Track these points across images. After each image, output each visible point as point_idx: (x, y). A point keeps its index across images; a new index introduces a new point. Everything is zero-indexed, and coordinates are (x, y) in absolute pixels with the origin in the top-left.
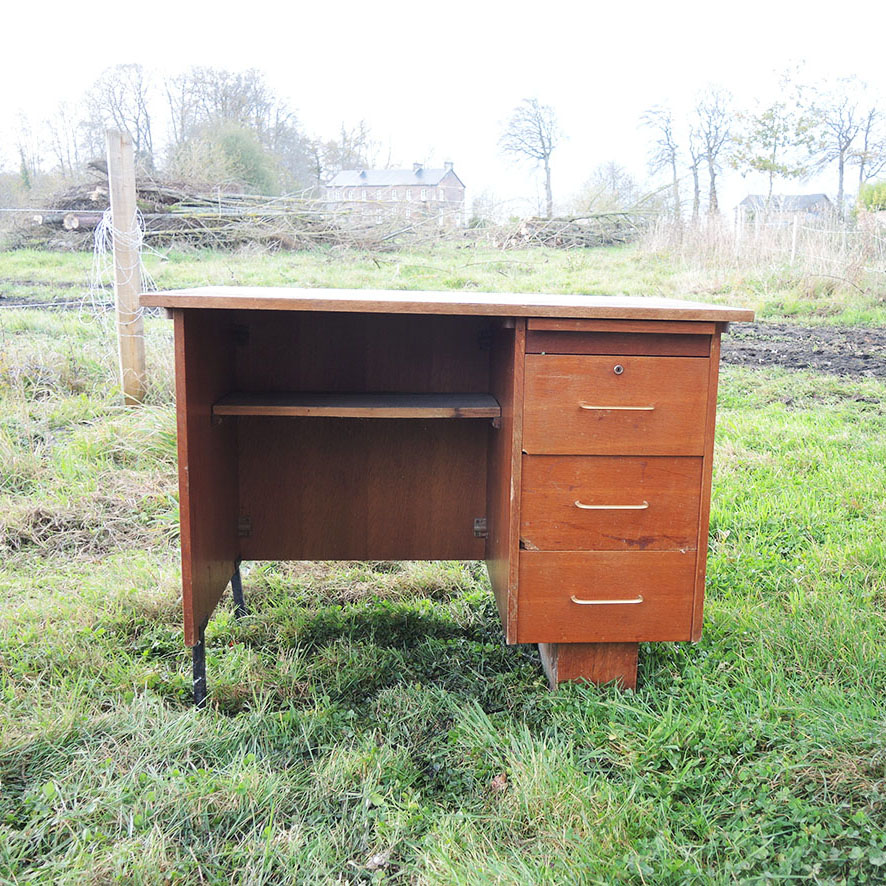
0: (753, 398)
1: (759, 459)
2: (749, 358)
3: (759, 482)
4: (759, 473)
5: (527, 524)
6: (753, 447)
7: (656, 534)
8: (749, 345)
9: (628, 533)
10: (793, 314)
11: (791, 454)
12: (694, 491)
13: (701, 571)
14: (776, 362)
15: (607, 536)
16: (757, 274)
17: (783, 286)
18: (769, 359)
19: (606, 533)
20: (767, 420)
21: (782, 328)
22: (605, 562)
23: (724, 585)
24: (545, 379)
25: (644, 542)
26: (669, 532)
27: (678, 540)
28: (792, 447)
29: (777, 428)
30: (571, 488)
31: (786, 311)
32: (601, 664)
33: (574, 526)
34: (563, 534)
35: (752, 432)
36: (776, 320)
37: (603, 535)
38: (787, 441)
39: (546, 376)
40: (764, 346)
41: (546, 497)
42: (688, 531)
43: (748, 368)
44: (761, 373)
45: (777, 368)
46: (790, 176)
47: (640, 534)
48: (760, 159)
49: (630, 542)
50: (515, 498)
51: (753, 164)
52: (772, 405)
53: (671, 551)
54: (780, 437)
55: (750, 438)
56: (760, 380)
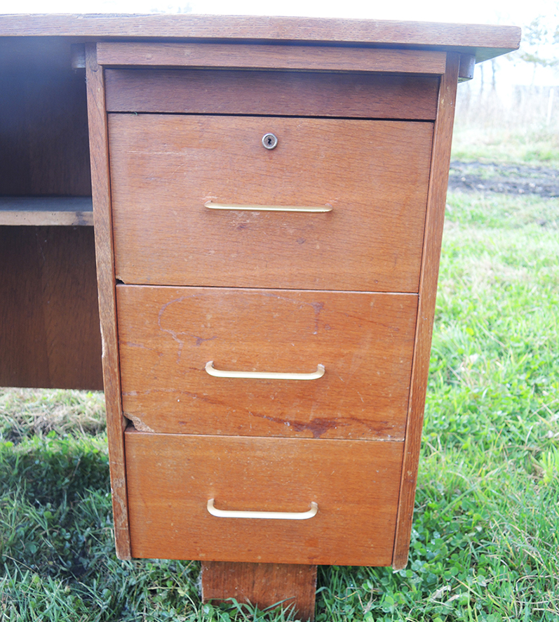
0: (512, 219)
1: (514, 275)
2: (512, 189)
3: (514, 299)
4: (513, 290)
5: (133, 394)
6: (509, 262)
7: (339, 415)
8: (512, 180)
9: (293, 413)
10: (548, 159)
11: (545, 270)
12: (404, 351)
13: (409, 473)
14: (534, 193)
15: (261, 415)
16: (523, 131)
17: (540, 139)
18: (527, 190)
19: (259, 411)
20: (525, 238)
21: (539, 169)
22: (259, 453)
23: (463, 431)
24: (143, 157)
25: (320, 426)
26: (360, 413)
27: (376, 426)
28: (547, 263)
29: (533, 245)
30: (199, 341)
31: (543, 157)
32: (263, 581)
33: (206, 399)
34: (189, 410)
35: (510, 249)
36: (534, 163)
37: (254, 414)
38: (542, 258)
39: (146, 152)
40: (524, 181)
41: (159, 353)
42: (390, 412)
43: (510, 197)
44: (520, 201)
45: (533, 197)
46: (548, 66)
47: (311, 415)
48: (527, 54)
49: (298, 426)
50: (108, 354)
51: (522, 57)
52: (530, 225)
53: (364, 440)
54: (536, 254)
55: (508, 254)
56: (520, 206)
